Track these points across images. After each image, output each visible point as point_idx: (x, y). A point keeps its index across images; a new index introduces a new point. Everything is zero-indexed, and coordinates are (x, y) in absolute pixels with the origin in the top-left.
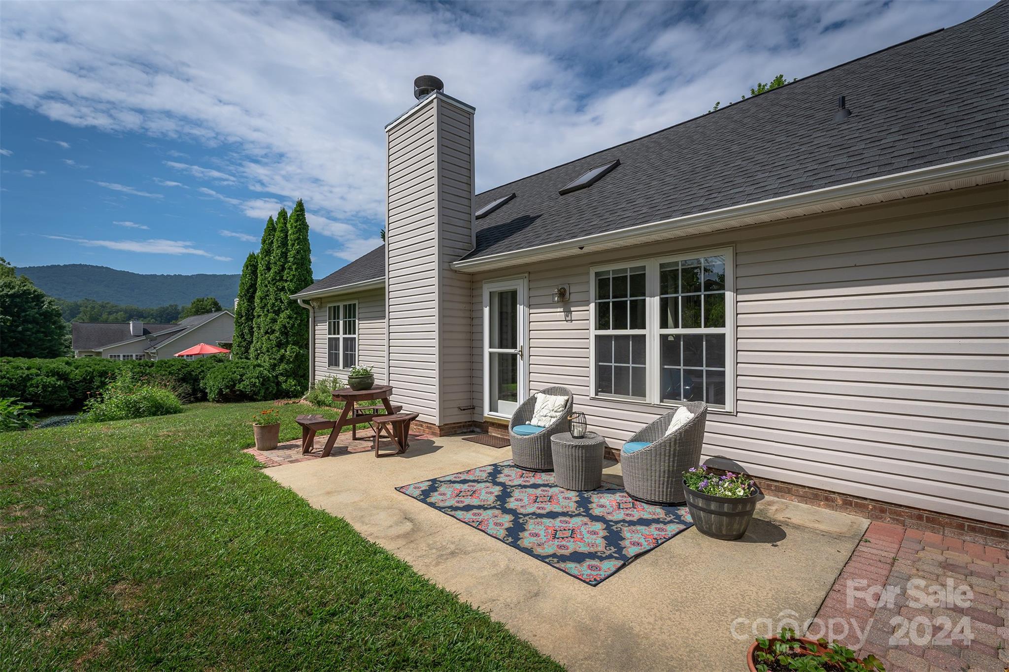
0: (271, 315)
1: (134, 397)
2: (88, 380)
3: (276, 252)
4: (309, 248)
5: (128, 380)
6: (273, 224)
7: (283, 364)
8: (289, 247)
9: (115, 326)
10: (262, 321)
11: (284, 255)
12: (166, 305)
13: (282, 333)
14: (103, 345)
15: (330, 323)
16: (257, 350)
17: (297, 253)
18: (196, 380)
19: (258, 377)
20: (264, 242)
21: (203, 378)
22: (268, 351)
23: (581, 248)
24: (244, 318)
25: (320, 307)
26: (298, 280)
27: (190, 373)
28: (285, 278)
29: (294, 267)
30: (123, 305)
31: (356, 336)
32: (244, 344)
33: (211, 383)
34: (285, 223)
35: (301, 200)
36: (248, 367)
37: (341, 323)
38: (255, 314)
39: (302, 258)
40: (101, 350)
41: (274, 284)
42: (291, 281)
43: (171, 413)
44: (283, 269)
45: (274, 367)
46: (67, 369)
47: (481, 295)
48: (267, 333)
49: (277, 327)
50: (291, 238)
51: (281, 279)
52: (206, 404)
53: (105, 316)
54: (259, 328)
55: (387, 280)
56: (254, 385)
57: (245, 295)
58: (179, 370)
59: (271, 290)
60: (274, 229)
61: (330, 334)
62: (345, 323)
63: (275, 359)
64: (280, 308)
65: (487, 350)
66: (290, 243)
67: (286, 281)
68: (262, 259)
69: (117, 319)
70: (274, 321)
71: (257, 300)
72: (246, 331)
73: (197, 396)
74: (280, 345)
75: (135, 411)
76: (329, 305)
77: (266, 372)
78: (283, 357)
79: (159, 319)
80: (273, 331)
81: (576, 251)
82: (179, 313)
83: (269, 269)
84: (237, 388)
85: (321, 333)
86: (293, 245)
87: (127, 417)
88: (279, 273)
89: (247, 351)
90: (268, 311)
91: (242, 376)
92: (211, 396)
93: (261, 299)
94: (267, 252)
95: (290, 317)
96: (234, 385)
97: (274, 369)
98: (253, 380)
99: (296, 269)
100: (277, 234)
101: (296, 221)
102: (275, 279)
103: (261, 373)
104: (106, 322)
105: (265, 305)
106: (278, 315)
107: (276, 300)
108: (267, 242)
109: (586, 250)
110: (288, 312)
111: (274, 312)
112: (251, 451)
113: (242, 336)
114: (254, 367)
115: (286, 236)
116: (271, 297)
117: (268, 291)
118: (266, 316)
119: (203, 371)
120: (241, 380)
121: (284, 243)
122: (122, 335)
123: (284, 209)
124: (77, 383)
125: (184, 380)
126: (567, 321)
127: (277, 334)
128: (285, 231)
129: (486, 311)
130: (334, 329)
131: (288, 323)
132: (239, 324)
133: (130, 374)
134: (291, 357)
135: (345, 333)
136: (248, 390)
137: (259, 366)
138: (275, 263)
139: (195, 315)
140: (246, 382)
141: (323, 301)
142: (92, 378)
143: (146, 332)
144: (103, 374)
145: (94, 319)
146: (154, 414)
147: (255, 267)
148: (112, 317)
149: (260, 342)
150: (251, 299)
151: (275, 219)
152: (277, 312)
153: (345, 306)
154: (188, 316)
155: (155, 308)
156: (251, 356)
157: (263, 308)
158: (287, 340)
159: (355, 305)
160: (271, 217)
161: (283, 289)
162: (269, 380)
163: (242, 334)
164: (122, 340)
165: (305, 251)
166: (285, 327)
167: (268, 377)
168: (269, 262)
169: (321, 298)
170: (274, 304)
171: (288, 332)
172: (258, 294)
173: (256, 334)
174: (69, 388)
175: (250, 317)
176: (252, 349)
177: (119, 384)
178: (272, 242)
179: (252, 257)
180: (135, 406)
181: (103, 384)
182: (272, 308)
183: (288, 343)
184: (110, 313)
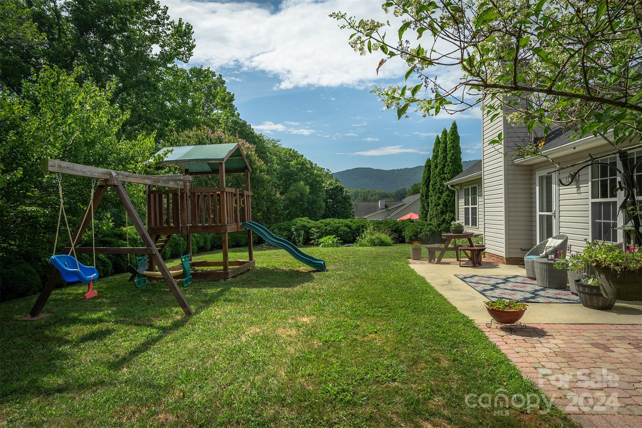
0: (438, 195)
1: (373, 237)
2: (358, 230)
3: (441, 156)
4: (460, 151)
5: (372, 230)
6: (439, 140)
7: (444, 224)
8: (448, 152)
9: (372, 204)
10: (433, 199)
11: (445, 157)
12: (399, 189)
13: (444, 205)
14: (367, 214)
15: (465, 198)
16: (431, 216)
17: (453, 155)
18: (401, 232)
19: (429, 231)
20: (434, 151)
21: (404, 231)
22: (436, 216)
23: (574, 148)
24: (424, 197)
25: (461, 189)
26: (453, 172)
27: (398, 228)
28: (445, 172)
29: (450, 164)
30: (378, 191)
31: (477, 206)
32: (425, 212)
33: (407, 233)
34: (446, 138)
35: (455, 122)
36: (425, 225)
37: (470, 198)
38: (430, 194)
39: (455, 158)
40: (366, 217)
41: (440, 176)
42: (449, 173)
43: (387, 246)
44: (444, 166)
45: (439, 225)
46: (351, 224)
47: (535, 179)
48: (436, 205)
49: (441, 202)
50: (449, 146)
51: (443, 173)
52: (405, 244)
53: (369, 198)
54: (432, 202)
55: (483, 173)
56: (427, 235)
57: (425, 184)
58: (393, 226)
59: (438, 179)
60: (439, 142)
61: (465, 205)
62: (472, 198)
63: (440, 221)
64: (443, 191)
65: (538, 213)
66: (448, 149)
67: (446, 173)
68: (433, 161)
69: (375, 199)
70: (439, 198)
71: (431, 186)
72: (426, 204)
73: (400, 240)
74: (442, 213)
75: (373, 244)
76: (465, 188)
77: (434, 228)
78: (444, 219)
79: (396, 198)
80: (439, 205)
81: (572, 151)
82: (406, 194)
83: (436, 167)
84: (418, 236)
85: (461, 204)
86: (450, 150)
87: (371, 246)
88: (442, 169)
89: (426, 216)
90: (436, 192)
91: (421, 230)
92: (407, 240)
93: (433, 185)
94: (436, 157)
95: (448, 196)
96: (417, 235)
97: (439, 227)
98: (427, 232)
99: (452, 165)
100: (441, 145)
101: (452, 136)
102: (440, 173)
103: (431, 229)
104: (370, 201)
105: (435, 189)
106: (442, 195)
107: (441, 185)
108: (436, 151)
109: (578, 149)
110: (447, 192)
111: (440, 193)
112: (410, 260)
113: (424, 207)
114: (428, 225)
115: (446, 145)
116: (438, 184)
117: (436, 180)
118: (435, 195)
119: (404, 227)
120: (421, 232)
121: (445, 150)
122: (375, 209)
123: (445, 129)
124: (354, 230)
125: (395, 231)
126: (578, 193)
127: (441, 206)
128: (445, 143)
129: (537, 188)
130: (467, 203)
131: (447, 199)
132: (422, 201)
133: (373, 227)
134: (449, 220)
135: (472, 205)
136: (424, 238)
137: (430, 224)
138: (440, 163)
139: (413, 195)
140: (423, 233)
141: (462, 185)
142: (359, 228)
143: (386, 206)
144: (363, 227)
145: (365, 200)
146: (381, 245)
147: (430, 166)
148: (373, 198)
149: (432, 211)
150: (428, 186)
151: (440, 136)
152: (441, 193)
153: (472, 188)
154: (410, 195)
155: (394, 191)
156: (428, 219)
157: (433, 191)
158: (447, 210)
159: (476, 187)
160: (438, 136)
161: (444, 179)
162: (435, 233)
163: (424, 206)
164: (375, 211)
165: (457, 154)
166: (445, 201)
167: (435, 231)
168: (437, 163)
169: (461, 184)
170: (439, 188)
171: (447, 204)
172: (431, 182)
173: (430, 206)
174: (352, 233)
175: (427, 197)
176: (428, 216)
177: (368, 231)
178: (438, 151)
179: (429, 160)
180: (373, 242)
181: (363, 231)
182: (438, 190)
183: (447, 211)
184: (372, 196)
